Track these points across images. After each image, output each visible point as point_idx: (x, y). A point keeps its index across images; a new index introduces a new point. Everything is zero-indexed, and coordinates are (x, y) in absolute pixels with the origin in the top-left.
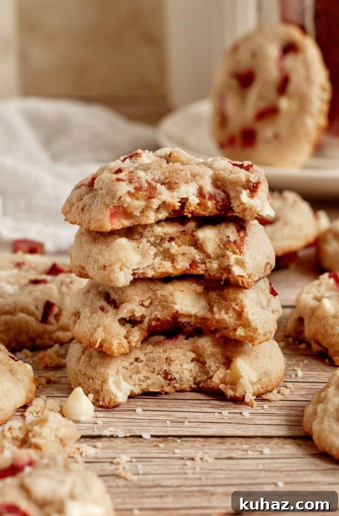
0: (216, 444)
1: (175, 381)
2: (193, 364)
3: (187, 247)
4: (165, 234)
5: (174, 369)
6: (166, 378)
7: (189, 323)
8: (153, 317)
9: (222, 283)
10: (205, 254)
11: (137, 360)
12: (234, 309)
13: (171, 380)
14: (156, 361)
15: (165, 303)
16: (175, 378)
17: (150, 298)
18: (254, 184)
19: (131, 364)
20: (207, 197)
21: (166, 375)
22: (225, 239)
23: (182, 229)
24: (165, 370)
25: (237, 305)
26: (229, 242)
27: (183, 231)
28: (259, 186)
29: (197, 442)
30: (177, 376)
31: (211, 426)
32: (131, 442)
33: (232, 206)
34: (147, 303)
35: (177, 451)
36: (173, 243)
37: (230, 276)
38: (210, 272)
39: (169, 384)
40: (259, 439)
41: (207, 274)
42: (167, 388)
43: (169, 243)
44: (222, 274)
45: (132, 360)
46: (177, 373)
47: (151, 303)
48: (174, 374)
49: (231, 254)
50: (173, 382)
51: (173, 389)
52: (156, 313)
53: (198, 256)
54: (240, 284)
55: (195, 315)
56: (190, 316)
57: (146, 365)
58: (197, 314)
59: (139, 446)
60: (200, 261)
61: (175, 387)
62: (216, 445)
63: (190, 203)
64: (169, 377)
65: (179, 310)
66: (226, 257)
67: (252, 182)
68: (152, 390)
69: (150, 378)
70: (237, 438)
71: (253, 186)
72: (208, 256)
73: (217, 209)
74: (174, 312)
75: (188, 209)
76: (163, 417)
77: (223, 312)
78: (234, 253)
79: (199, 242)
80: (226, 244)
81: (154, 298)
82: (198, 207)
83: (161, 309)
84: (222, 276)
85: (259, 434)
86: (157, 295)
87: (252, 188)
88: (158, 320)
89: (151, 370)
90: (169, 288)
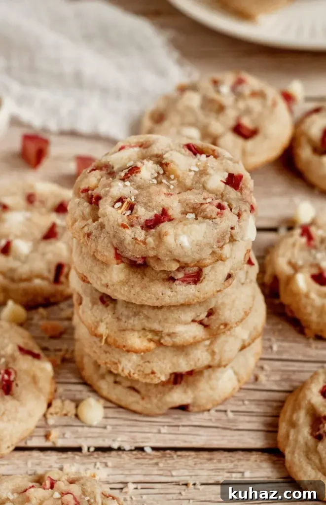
0: (205, 461)
29: (190, 458)
31: (201, 431)
32: (136, 458)
35: (174, 473)
40: (241, 453)
59: (143, 464)
62: (205, 463)
70: (222, 452)
76: (161, 417)
85: (241, 446)
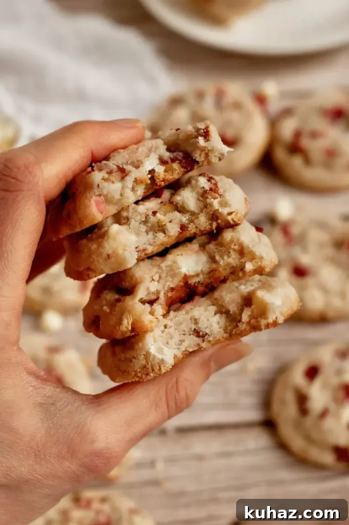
1: (207, 336)
2: (218, 316)
3: (171, 214)
4: (148, 210)
5: (203, 326)
6: (198, 336)
7: (199, 282)
8: (166, 289)
9: (215, 232)
10: (189, 213)
11: (165, 327)
12: (234, 250)
13: (203, 336)
14: (183, 324)
15: (172, 272)
16: (207, 334)
17: (157, 273)
18: (204, 130)
19: (163, 332)
20: (169, 161)
21: (197, 333)
22: (201, 191)
23: (159, 200)
24: (195, 329)
25: (235, 245)
26: (205, 192)
27: (162, 203)
28: (208, 129)
30: (208, 331)
33: (194, 158)
34: (156, 277)
36: (158, 215)
37: (219, 221)
38: (200, 228)
39: (203, 341)
41: (198, 230)
42: (203, 344)
43: (155, 217)
44: (211, 224)
45: (163, 328)
46: (206, 328)
47: (160, 277)
48: (204, 330)
49: (212, 200)
50: (206, 337)
51: (209, 344)
52: (168, 283)
53: (185, 219)
54: (232, 222)
55: (202, 271)
56: (198, 275)
57: (175, 329)
58: (204, 270)
60: (187, 222)
61: (209, 342)
63: (158, 172)
64: (201, 334)
65: (187, 273)
66: (208, 206)
67: (201, 129)
68: (191, 350)
69: (184, 341)
71: (204, 132)
72: (193, 214)
73: (183, 167)
74: (183, 276)
75: (159, 179)
77: (226, 257)
78: (215, 198)
79: (179, 205)
80: (203, 195)
81: (161, 271)
82: (166, 173)
83: (170, 279)
84: (212, 226)
86: (161, 268)
87: (204, 134)
88: (172, 289)
89: (181, 332)
90: (170, 258)
